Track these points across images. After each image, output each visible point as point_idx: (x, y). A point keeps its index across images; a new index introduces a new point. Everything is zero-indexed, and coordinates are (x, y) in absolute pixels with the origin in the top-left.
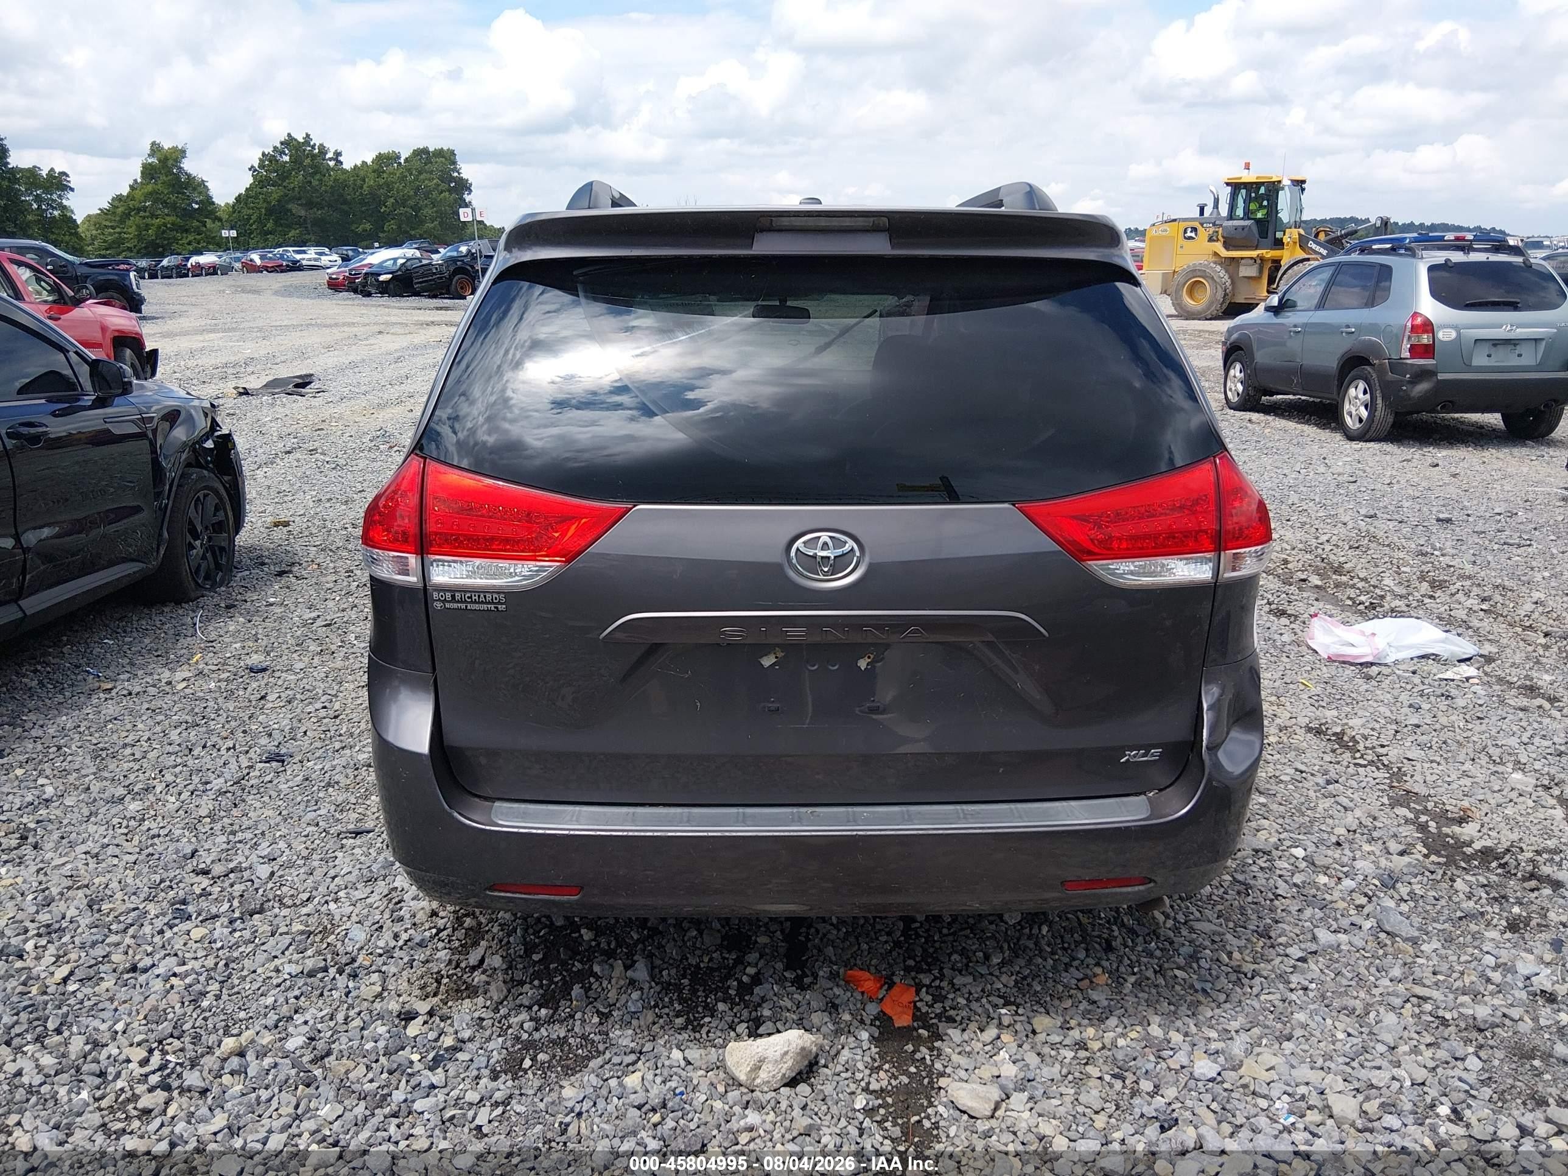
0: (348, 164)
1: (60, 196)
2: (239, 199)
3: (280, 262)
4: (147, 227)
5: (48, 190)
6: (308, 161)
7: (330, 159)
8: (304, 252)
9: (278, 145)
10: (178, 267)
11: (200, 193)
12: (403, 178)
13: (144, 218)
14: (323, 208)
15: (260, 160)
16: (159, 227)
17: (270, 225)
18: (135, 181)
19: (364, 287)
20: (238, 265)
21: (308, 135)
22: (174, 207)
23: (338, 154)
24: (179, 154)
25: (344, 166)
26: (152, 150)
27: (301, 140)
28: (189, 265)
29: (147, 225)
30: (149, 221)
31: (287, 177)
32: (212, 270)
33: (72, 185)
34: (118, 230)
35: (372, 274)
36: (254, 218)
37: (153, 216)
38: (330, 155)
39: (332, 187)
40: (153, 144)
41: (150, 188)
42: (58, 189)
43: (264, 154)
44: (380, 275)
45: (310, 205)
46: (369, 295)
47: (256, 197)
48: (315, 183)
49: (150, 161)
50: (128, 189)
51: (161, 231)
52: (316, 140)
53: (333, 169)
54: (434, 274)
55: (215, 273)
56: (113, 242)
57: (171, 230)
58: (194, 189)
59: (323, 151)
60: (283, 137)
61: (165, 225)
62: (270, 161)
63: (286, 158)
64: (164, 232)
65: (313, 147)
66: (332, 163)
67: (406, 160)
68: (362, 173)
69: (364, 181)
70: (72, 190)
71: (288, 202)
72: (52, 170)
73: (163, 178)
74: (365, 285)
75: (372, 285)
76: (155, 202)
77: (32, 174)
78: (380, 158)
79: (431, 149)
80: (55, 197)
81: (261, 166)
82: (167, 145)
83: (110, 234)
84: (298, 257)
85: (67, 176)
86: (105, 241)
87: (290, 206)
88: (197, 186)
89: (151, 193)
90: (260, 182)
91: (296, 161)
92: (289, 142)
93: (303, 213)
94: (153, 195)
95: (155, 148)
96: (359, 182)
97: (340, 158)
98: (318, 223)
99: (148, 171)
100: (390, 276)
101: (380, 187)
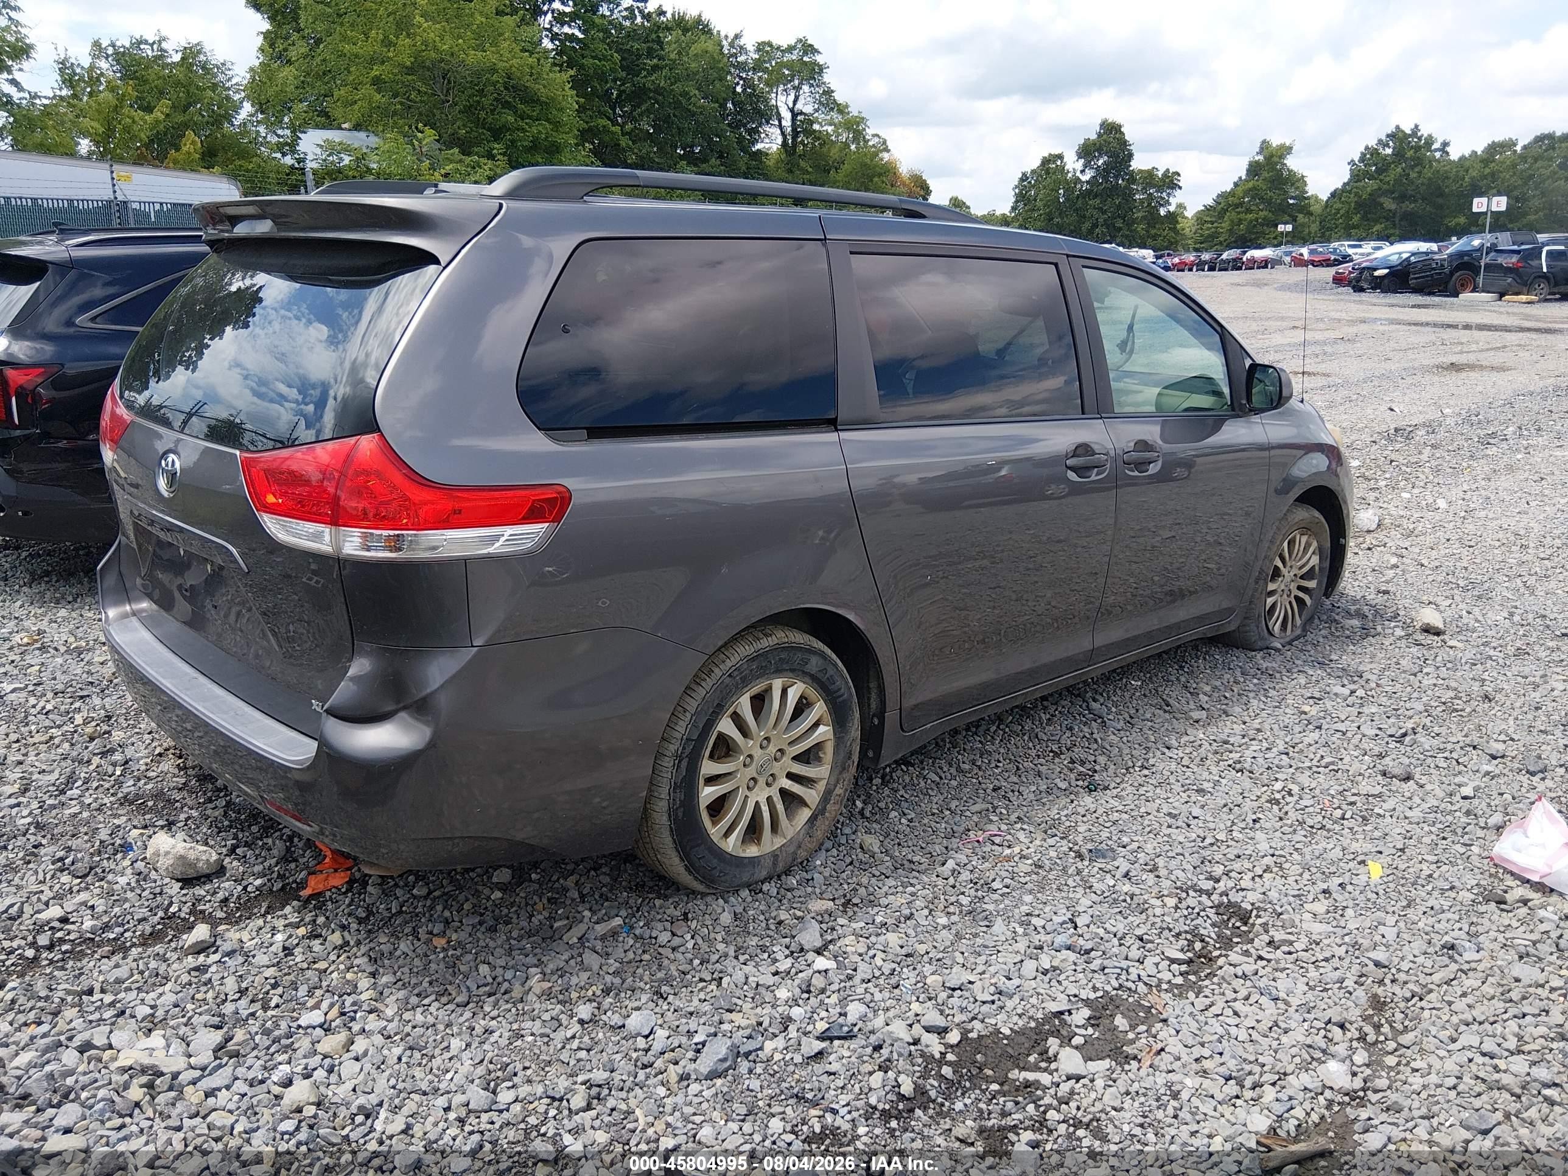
0: (1454, 154)
1: (1169, 195)
2: (1333, 195)
3: (1327, 256)
4: (1240, 221)
5: (1160, 190)
6: (1410, 154)
7: (1436, 150)
8: (1360, 246)
9: (1384, 138)
10: (1234, 260)
11: (1297, 188)
12: (1514, 166)
13: (1239, 213)
14: (1415, 201)
15: (1362, 153)
16: (1251, 221)
17: (1356, 219)
18: (1240, 178)
19: (1358, 281)
20: (1288, 259)
21: (1416, 126)
22: (1269, 202)
23: (1445, 144)
24: (1286, 150)
25: (1452, 158)
26: (1262, 148)
27: (1408, 132)
28: (1244, 259)
29: (1240, 220)
30: (1242, 216)
31: (1385, 170)
32: (1265, 264)
33: (1180, 184)
34: (1215, 225)
35: (1368, 268)
36: (1342, 212)
37: (1248, 211)
38: (1436, 146)
39: (1430, 179)
40: (1264, 142)
41: (1250, 185)
42: (1168, 188)
43: (1367, 148)
44: (1375, 269)
45: (1403, 198)
46: (1362, 290)
47: (1350, 192)
48: (1413, 175)
49: (1257, 158)
50: (1232, 186)
51: (1252, 226)
52: (1424, 132)
53: (1438, 161)
54: (1434, 269)
55: (1266, 267)
56: (1209, 236)
57: (1262, 225)
58: (1293, 185)
59: (1430, 141)
60: (1391, 129)
61: (1257, 220)
62: (1372, 155)
63: (1389, 151)
64: (1255, 226)
65: (1420, 139)
66: (1438, 155)
67: (1525, 147)
68: (1467, 164)
69: (1467, 171)
70: (1180, 188)
71: (1380, 196)
72: (1168, 170)
73: (1265, 174)
74: (1358, 279)
75: (1366, 280)
76: (1253, 198)
77: (1150, 174)
78: (1494, 148)
79: (1558, 134)
80: (1164, 195)
81: (1363, 159)
82: (1275, 142)
83: (1208, 229)
84: (1350, 251)
85: (1179, 175)
86: (1202, 236)
87: (1382, 200)
88: (1297, 181)
89: (1250, 190)
90: (1357, 176)
91: (1398, 154)
92: (1397, 136)
93: (1393, 207)
94: (1254, 192)
95: (1265, 145)
96: (1461, 173)
97: (1448, 149)
98: (1408, 216)
99: (1254, 169)
100: (1387, 271)
101: (1485, 177)
